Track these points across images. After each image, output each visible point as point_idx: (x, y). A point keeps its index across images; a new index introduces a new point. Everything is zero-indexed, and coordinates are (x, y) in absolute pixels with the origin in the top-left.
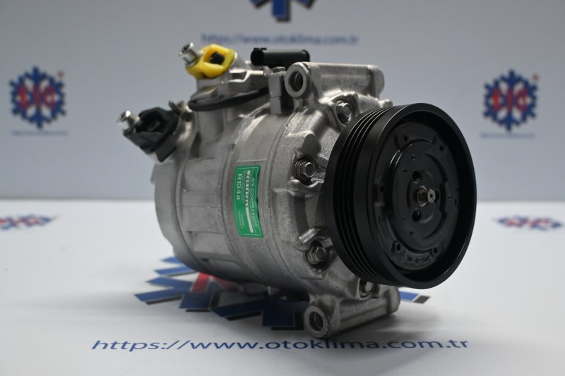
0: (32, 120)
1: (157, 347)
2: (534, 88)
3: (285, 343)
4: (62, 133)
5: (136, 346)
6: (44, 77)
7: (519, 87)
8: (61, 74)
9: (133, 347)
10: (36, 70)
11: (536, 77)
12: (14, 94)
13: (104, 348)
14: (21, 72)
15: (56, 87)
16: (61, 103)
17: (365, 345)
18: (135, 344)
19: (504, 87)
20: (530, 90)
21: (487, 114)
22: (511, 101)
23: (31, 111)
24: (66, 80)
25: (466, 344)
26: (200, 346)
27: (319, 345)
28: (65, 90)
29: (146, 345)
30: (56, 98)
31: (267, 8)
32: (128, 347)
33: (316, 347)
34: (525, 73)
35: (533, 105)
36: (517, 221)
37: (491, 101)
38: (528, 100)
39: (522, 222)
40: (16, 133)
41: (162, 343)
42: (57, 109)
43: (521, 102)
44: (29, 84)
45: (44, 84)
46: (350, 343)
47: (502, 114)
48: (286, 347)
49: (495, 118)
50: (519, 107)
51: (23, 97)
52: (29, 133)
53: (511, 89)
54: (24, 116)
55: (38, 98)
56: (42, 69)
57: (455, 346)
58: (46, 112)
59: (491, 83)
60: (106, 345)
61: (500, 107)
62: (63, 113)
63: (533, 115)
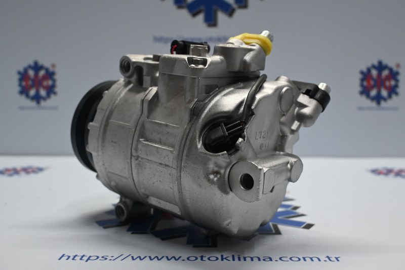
0: (33, 98)
1: (106, 259)
2: (397, 73)
3: (202, 257)
4: (54, 108)
5: (91, 259)
6: (41, 68)
7: (385, 73)
8: (53, 66)
9: (89, 259)
10: (36, 63)
11: (398, 66)
12: (21, 80)
13: (67, 259)
14: (25, 64)
15: (50, 75)
16: (53, 86)
17: (262, 259)
18: (90, 257)
19: (374, 73)
20: (394, 75)
21: (362, 93)
22: (380, 83)
23: (32, 92)
24: (57, 70)
25: (339, 259)
26: (138, 258)
27: (227, 258)
28: (57, 77)
29: (98, 257)
30: (50, 83)
31: (201, 17)
32: (85, 258)
33: (224, 260)
34: (391, 62)
35: (396, 86)
36: (385, 171)
37: (365, 83)
38: (393, 83)
39: (389, 172)
40: (22, 108)
41: (110, 255)
42: (51, 90)
43: (387, 84)
44: (31, 73)
45: (42, 73)
46: (251, 257)
47: (373, 93)
48: (202, 259)
49: (368, 96)
50: (386, 88)
51: (27, 82)
52: (31, 108)
53: (379, 74)
54: (27, 96)
55: (37, 83)
56: (41, 62)
57: (330, 260)
58: (43, 93)
59: (365, 70)
60: (69, 257)
61: (372, 88)
62: (55, 93)
63: (397, 94)
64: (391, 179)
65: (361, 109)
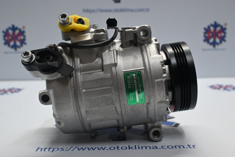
0: (12, 47)
2: (225, 29)
3: (118, 148)
6: (17, 29)
7: (218, 29)
8: (24, 27)
9: (53, 150)
10: (13, 26)
11: (226, 24)
12: (5, 36)
13: (41, 151)
14: (7, 27)
15: (22, 33)
16: (24, 39)
19: (212, 29)
20: (223, 30)
21: (205, 41)
22: (215, 35)
23: (12, 43)
25: (195, 146)
26: (82, 149)
27: (132, 148)
28: (26, 34)
29: (58, 149)
30: (22, 37)
32: (51, 150)
34: (221, 22)
35: (225, 36)
36: (218, 87)
37: (207, 35)
38: (223, 34)
39: (220, 87)
40: (6, 53)
41: (65, 147)
42: (23, 42)
43: (219, 35)
44: (11, 32)
45: (17, 32)
46: (145, 147)
47: (211, 40)
49: (208, 42)
50: (219, 37)
51: (8, 37)
52: (12, 53)
53: (215, 30)
54: (9, 45)
55: (15, 38)
56: (16, 25)
57: (190, 147)
58: (18, 43)
59: (206, 27)
60: (42, 149)
61: (210, 37)
62: (25, 44)
63: (225, 41)
64: (221, 92)
65: (204, 50)
